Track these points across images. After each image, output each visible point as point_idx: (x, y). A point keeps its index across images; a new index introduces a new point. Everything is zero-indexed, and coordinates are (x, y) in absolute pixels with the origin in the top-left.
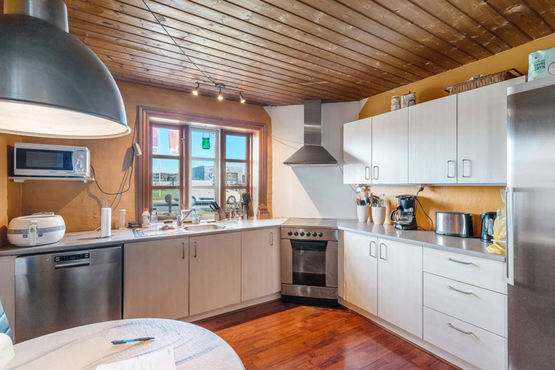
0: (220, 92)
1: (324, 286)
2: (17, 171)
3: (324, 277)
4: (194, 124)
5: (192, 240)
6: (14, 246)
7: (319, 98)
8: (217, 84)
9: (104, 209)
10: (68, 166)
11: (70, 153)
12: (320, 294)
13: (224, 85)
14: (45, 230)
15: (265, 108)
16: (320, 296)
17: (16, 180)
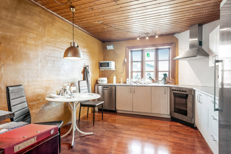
0: (147, 36)
1: (187, 115)
2: (100, 68)
3: (186, 111)
4: (146, 49)
5: (133, 87)
6: (98, 84)
7: (197, 24)
8: (146, 33)
9: (114, 77)
10: (108, 66)
11: (109, 63)
12: (185, 119)
13: (149, 33)
14: (103, 81)
15: (175, 35)
16: (185, 120)
17: (101, 70)
